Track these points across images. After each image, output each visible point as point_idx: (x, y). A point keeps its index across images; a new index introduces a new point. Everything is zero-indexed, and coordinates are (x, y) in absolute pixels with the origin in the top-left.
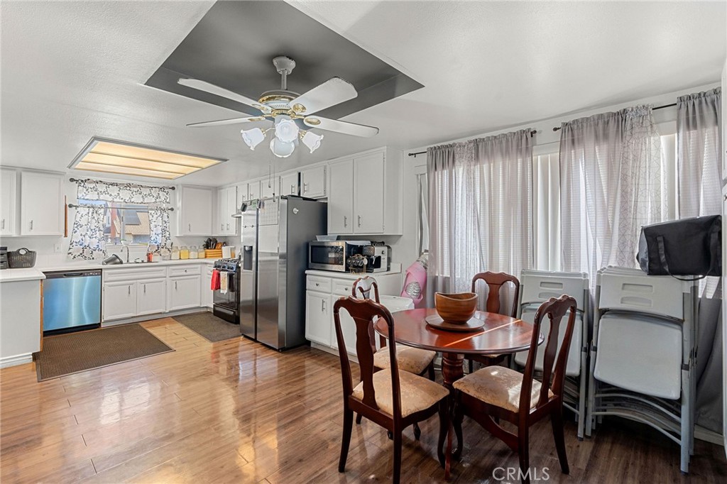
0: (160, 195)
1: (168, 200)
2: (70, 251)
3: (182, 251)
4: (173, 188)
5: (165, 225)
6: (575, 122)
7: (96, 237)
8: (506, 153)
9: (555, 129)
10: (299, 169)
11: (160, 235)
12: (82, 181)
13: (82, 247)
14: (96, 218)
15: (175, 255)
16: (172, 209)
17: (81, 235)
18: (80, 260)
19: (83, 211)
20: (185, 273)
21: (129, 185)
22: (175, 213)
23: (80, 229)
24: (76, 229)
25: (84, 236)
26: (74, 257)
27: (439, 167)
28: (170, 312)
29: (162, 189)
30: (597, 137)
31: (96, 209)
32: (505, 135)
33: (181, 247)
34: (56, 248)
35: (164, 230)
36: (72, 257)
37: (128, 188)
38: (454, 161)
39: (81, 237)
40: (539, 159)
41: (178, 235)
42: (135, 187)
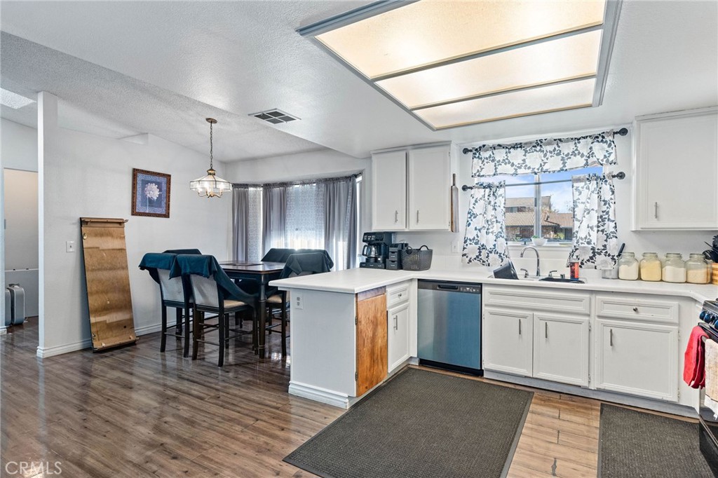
0: (594, 150)
1: (612, 158)
2: (465, 251)
3: (644, 263)
4: (624, 132)
5: (604, 208)
7: (492, 232)
11: (596, 229)
12: (476, 150)
13: (477, 246)
14: (492, 203)
15: (628, 271)
16: (621, 176)
17: (476, 229)
18: (477, 265)
19: (479, 193)
20: (633, 315)
21: (539, 143)
22: (630, 181)
23: (474, 220)
24: (470, 221)
25: (480, 230)
26: (470, 261)
28: (599, 390)
29: (599, 138)
31: (494, 189)
33: (644, 255)
34: (453, 247)
35: (602, 219)
36: (467, 260)
37: (538, 148)
39: (476, 232)
41: (633, 230)
42: (549, 143)
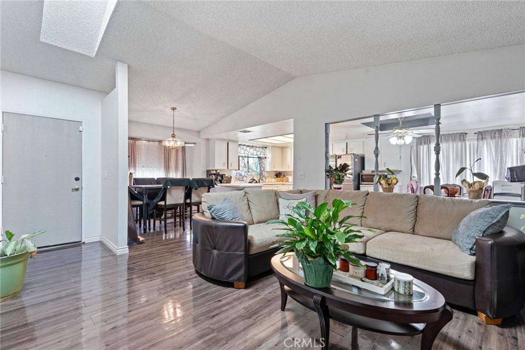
4: (266, 148)
6: (484, 131)
8: (454, 140)
9: (475, 133)
10: (347, 141)
16: (266, 158)
27: (423, 144)
30: (491, 137)
32: (454, 134)
38: (430, 142)
40: (467, 143)
